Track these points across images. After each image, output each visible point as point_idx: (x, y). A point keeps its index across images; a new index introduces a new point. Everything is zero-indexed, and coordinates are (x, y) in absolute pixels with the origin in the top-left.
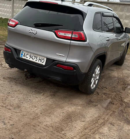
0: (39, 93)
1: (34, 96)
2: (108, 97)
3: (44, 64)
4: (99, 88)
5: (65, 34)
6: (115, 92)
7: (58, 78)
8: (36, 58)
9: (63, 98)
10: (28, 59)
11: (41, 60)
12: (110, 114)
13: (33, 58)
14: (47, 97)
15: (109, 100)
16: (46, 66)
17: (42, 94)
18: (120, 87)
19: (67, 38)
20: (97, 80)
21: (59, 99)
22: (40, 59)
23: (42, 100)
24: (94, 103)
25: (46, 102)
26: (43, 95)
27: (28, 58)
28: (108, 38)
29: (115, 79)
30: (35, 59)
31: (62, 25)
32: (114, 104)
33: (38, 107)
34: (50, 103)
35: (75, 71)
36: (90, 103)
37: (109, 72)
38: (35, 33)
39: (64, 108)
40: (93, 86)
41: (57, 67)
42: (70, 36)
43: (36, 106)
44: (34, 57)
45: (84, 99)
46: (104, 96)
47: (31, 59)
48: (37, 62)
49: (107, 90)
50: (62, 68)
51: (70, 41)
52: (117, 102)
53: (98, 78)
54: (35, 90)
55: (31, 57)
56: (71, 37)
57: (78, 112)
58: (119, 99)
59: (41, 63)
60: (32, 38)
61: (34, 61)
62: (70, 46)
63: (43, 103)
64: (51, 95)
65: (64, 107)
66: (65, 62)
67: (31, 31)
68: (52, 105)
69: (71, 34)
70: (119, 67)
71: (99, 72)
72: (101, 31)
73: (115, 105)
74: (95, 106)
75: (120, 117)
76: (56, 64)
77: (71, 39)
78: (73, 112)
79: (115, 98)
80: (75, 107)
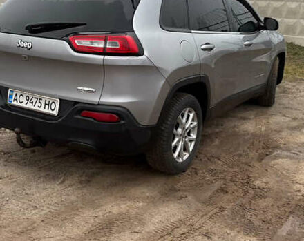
0: (54, 178)
1: (41, 185)
2: (217, 178)
3: (56, 113)
4: (201, 160)
5: (92, 43)
6: (238, 165)
7: (88, 143)
8: (40, 102)
9: (106, 187)
10: (23, 105)
11: (48, 105)
12: (210, 214)
13: (32, 103)
14: (70, 186)
15: (217, 185)
16: (60, 118)
17: (60, 182)
18: (253, 154)
19: (96, 51)
20: (191, 141)
21: (98, 189)
22: (47, 103)
23: (54, 194)
24: (181, 194)
25: (63, 198)
26: (63, 182)
27: (23, 103)
28: (207, 44)
29: (246, 138)
30: (38, 104)
31: (85, 24)
32: (227, 192)
33: (42, 208)
34: (73, 198)
35: (122, 122)
36: (170, 194)
37: (236, 123)
38: (28, 47)
39: (102, 207)
40: (180, 156)
41: (82, 116)
42: (101, 45)
43: (38, 206)
44: (34, 100)
45: (159, 186)
46: (208, 177)
47: (29, 106)
48: (42, 109)
49: (220, 162)
50: (94, 119)
51: (101, 57)
52: (236, 188)
53: (194, 136)
54: (47, 173)
55: (28, 100)
56: (104, 48)
57: (134, 212)
58: (242, 181)
59: (50, 111)
60: (25, 58)
61: (36, 108)
62: (103, 67)
63: (55, 200)
64: (81, 182)
65: (102, 205)
66: (98, 104)
67: (21, 44)
68: (76, 201)
69: (103, 42)
70: (264, 110)
71: (195, 123)
72: (188, 30)
73: (229, 195)
74: (181, 198)
75: (232, 220)
76: (80, 111)
77: (104, 52)
78: (120, 214)
79: (234, 178)
80: (129, 203)
